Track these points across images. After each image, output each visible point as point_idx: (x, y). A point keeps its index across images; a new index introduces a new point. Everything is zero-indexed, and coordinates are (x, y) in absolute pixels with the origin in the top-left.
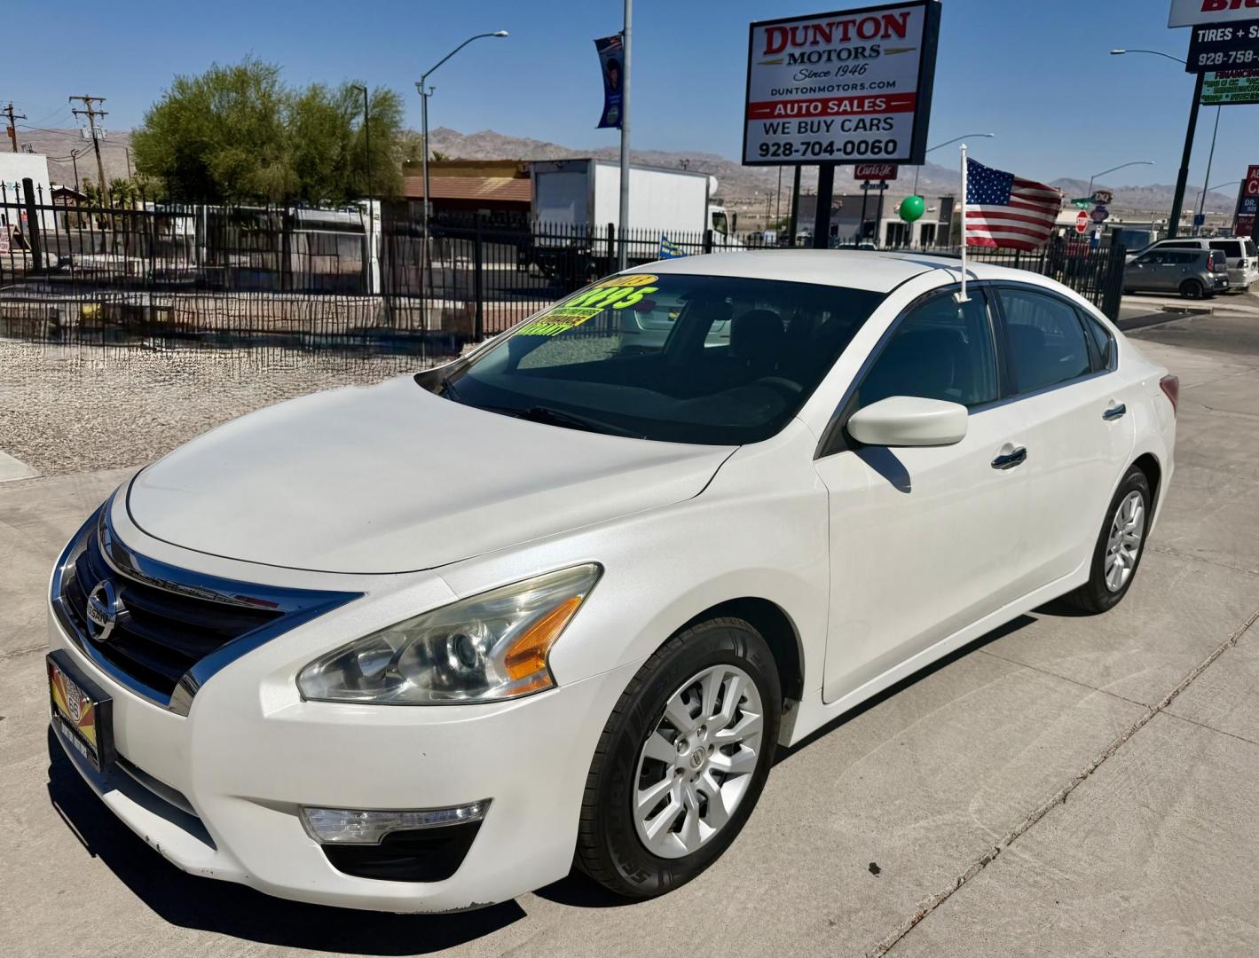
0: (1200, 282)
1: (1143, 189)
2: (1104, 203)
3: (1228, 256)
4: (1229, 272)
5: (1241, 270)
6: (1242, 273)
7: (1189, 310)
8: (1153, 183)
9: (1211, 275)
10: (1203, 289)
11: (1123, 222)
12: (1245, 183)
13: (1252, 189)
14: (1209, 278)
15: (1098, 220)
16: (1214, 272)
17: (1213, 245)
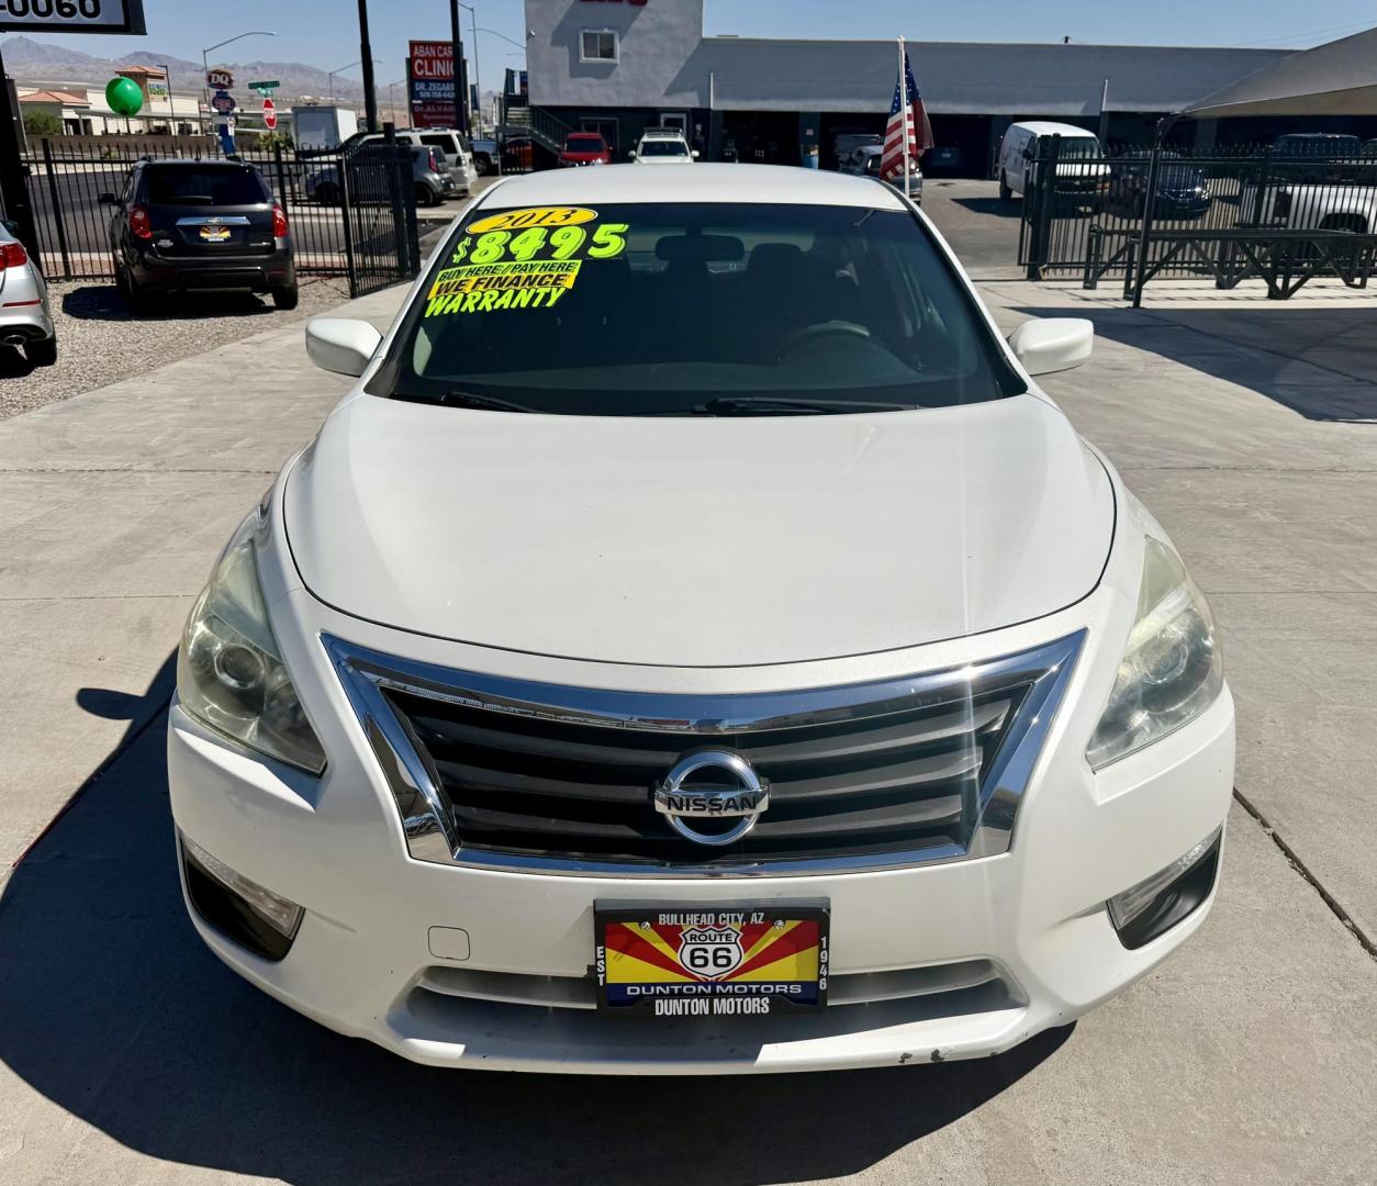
0: (426, 185)
1: (245, 68)
2: (224, 86)
3: (447, 152)
4: (452, 172)
5: (460, 168)
6: (462, 172)
7: (432, 220)
8: (256, 60)
9: (437, 177)
10: (434, 194)
11: (245, 112)
12: (410, 62)
13: (419, 70)
14: (435, 180)
15: (224, 110)
16: (439, 172)
17: (425, 139)
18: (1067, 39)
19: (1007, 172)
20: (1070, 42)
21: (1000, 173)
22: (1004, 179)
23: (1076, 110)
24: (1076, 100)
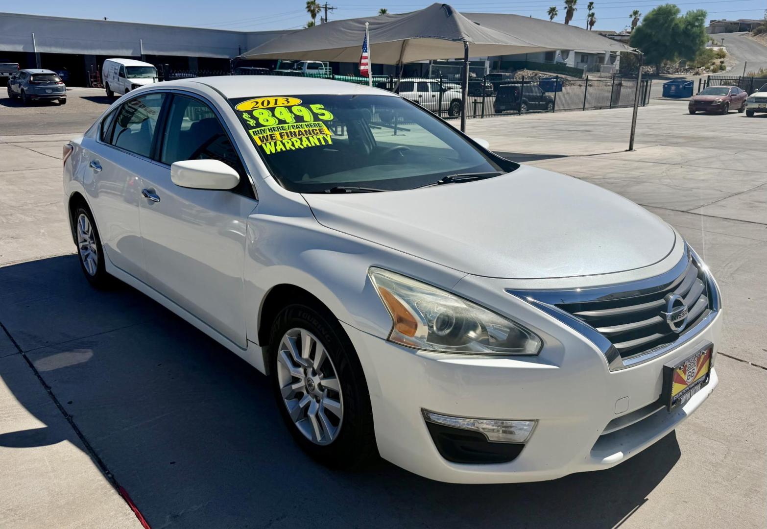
18: (105, 19)
19: (109, 83)
20: (107, 20)
21: (104, 83)
22: (107, 86)
23: (129, 53)
24: (127, 48)
